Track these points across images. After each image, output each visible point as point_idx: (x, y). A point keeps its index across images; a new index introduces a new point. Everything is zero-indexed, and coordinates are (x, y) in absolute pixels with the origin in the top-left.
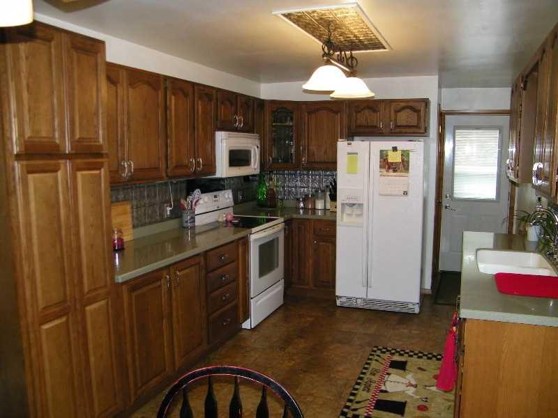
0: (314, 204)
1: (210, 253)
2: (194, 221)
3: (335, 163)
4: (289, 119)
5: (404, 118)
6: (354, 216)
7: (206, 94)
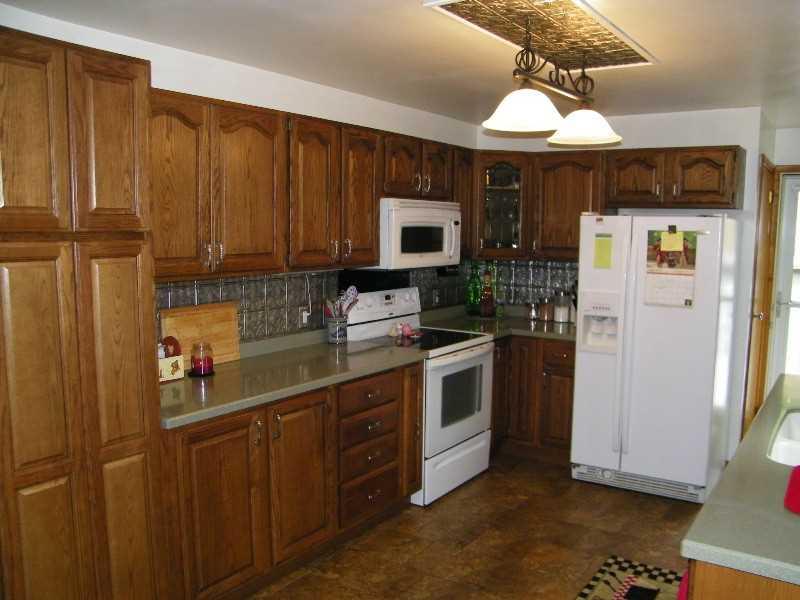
0: (552, 314)
1: (344, 388)
2: (345, 335)
3: (576, 250)
4: (514, 179)
5: (697, 177)
6: (604, 336)
7: (365, 141)
